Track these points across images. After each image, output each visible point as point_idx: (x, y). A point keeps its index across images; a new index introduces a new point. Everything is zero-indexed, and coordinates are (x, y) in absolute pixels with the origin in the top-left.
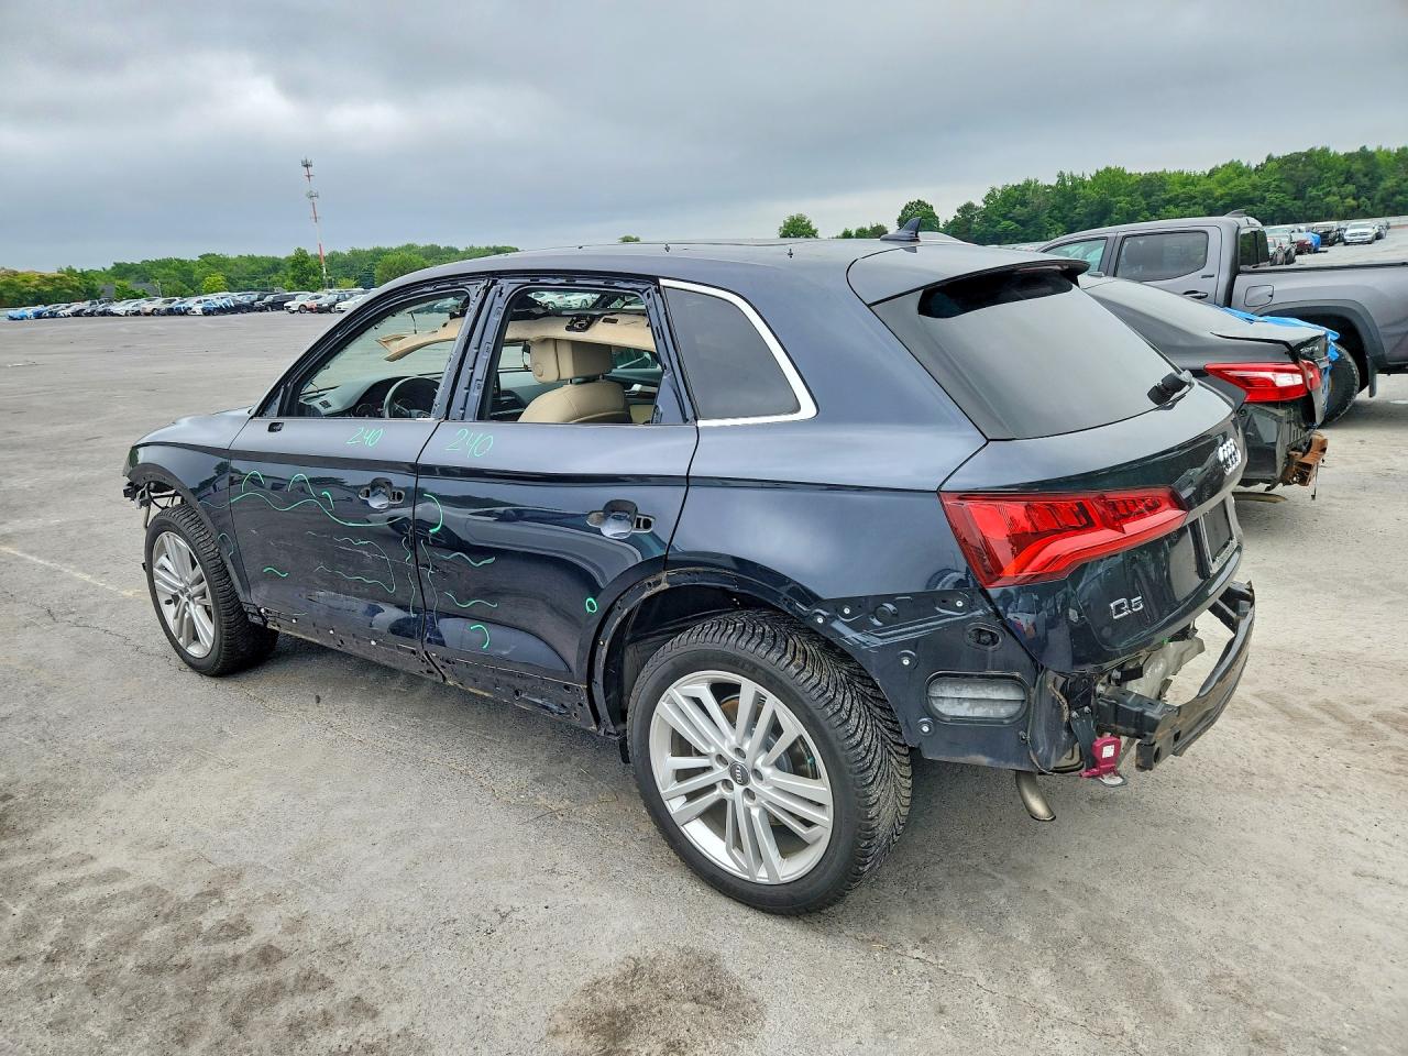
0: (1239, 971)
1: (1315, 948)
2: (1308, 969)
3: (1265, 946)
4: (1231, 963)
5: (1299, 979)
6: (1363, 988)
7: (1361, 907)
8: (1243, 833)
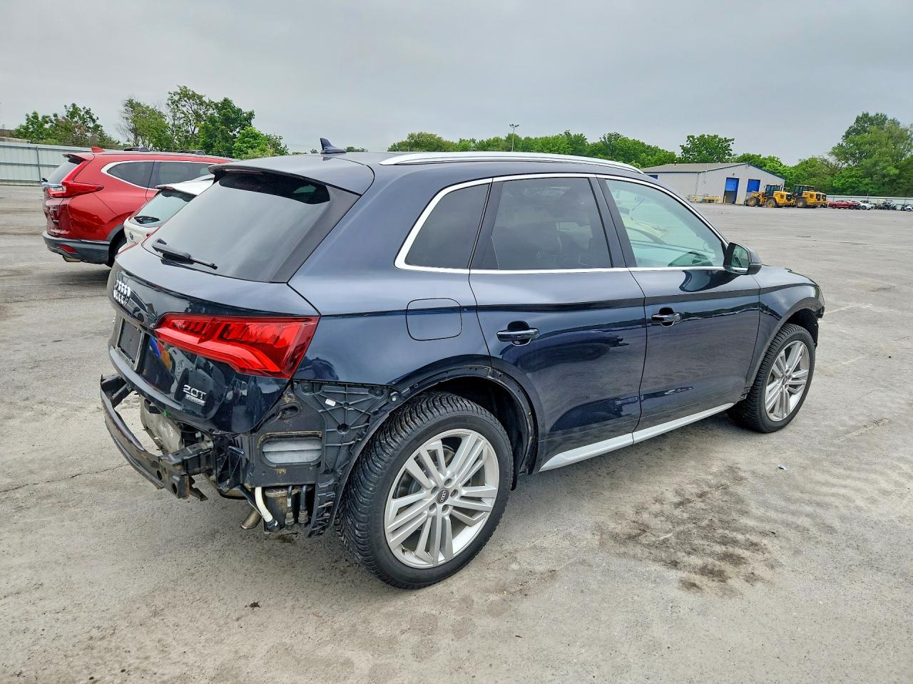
0: (73, 509)
1: (44, 535)
2: (43, 526)
3: (67, 523)
4: (78, 510)
5: (44, 521)
6: (14, 532)
7: (30, 568)
8: (121, 567)
